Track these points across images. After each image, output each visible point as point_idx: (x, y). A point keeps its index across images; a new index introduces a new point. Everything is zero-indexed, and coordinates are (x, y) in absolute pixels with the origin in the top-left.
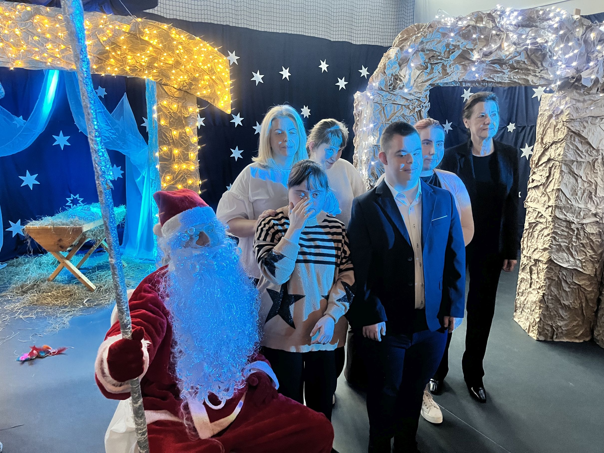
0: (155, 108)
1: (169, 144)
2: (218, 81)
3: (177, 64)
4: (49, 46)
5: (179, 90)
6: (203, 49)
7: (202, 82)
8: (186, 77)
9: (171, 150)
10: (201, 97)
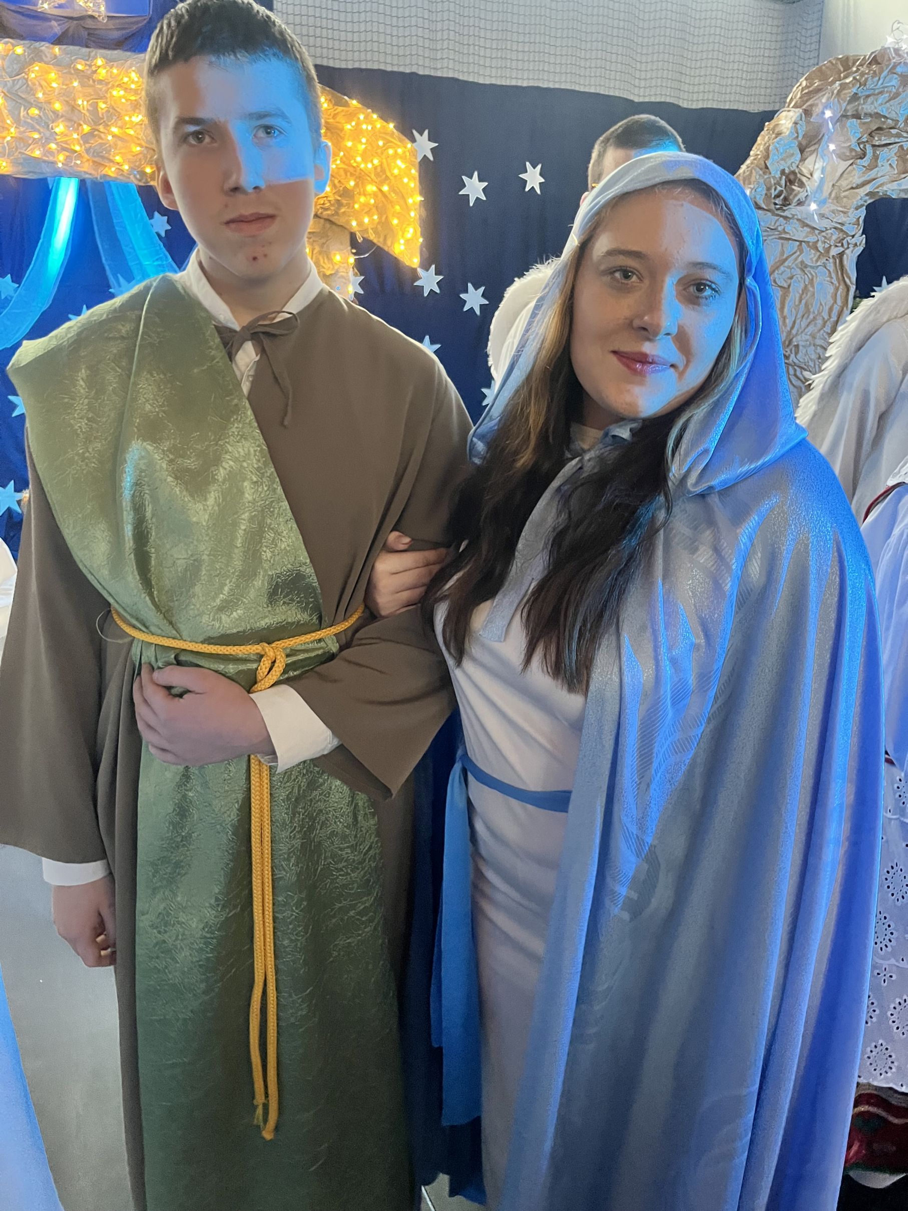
2: (393, 196)
4: (60, 128)
6: (364, 127)
7: (362, 199)
10: (358, 231)
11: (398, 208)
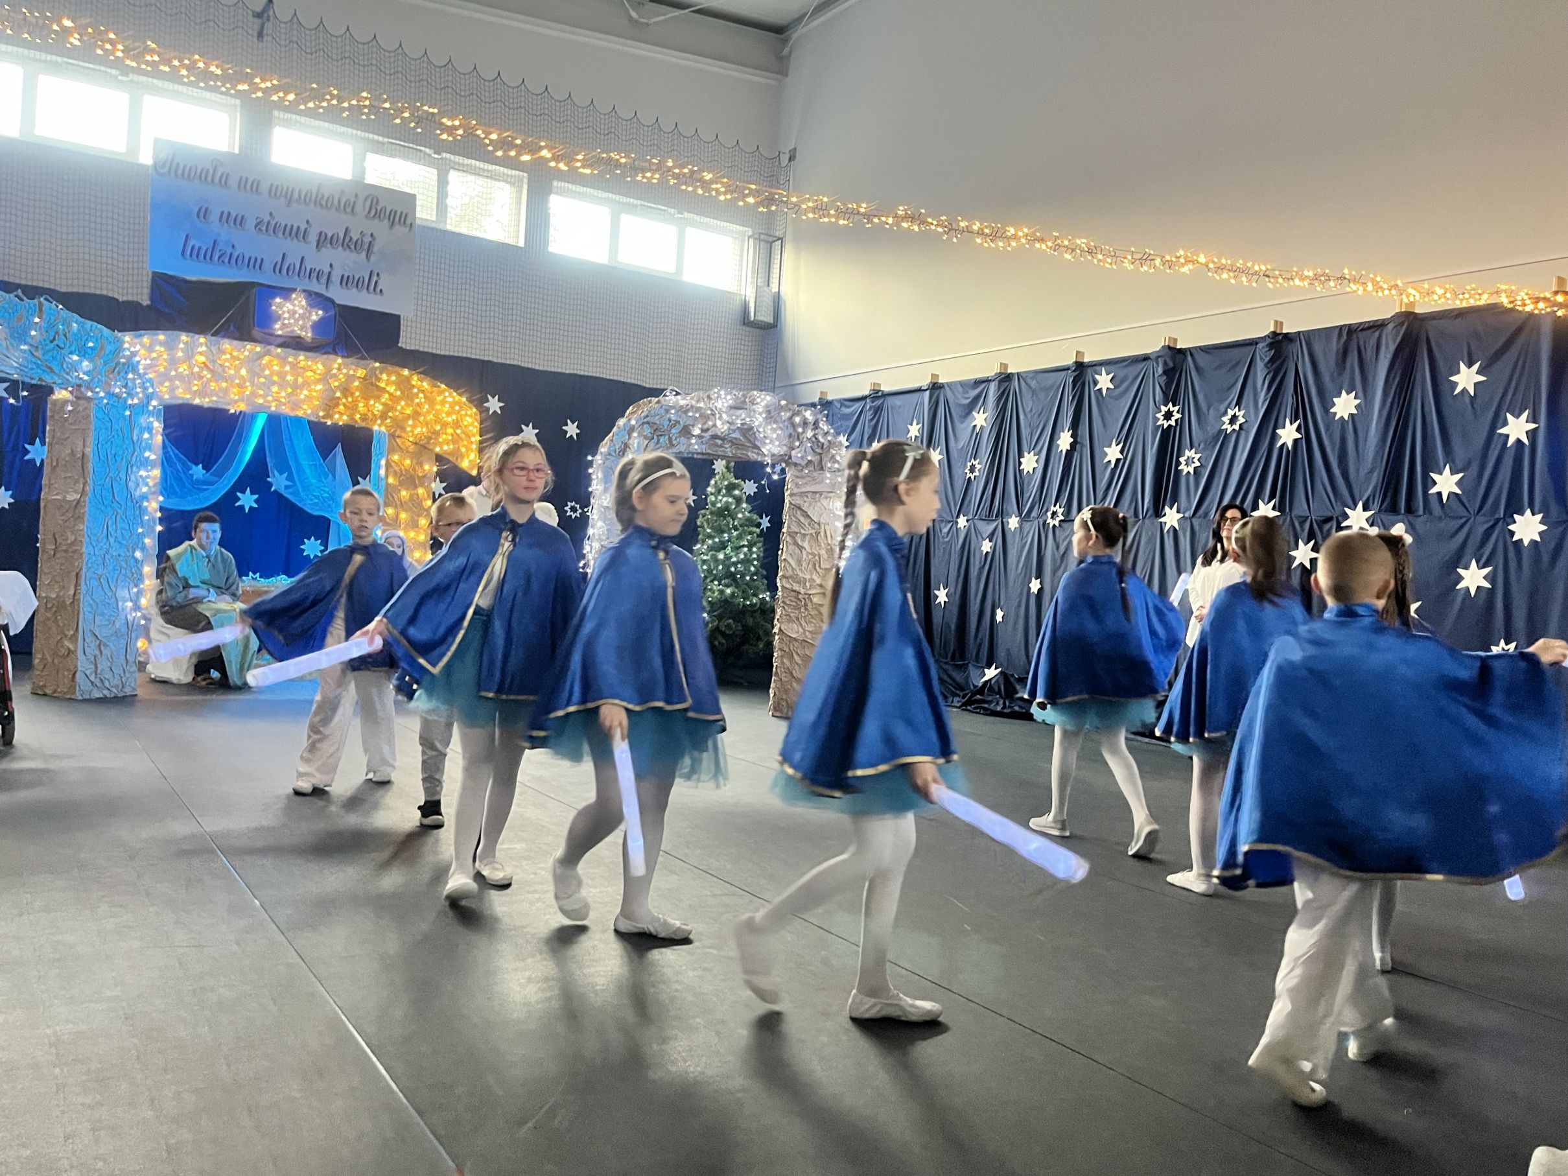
0: (383, 462)
1: (396, 507)
2: (463, 436)
3: (416, 414)
4: (275, 389)
5: (416, 443)
6: (448, 399)
7: (444, 436)
8: (424, 430)
9: (397, 515)
10: (441, 453)
11: (465, 443)
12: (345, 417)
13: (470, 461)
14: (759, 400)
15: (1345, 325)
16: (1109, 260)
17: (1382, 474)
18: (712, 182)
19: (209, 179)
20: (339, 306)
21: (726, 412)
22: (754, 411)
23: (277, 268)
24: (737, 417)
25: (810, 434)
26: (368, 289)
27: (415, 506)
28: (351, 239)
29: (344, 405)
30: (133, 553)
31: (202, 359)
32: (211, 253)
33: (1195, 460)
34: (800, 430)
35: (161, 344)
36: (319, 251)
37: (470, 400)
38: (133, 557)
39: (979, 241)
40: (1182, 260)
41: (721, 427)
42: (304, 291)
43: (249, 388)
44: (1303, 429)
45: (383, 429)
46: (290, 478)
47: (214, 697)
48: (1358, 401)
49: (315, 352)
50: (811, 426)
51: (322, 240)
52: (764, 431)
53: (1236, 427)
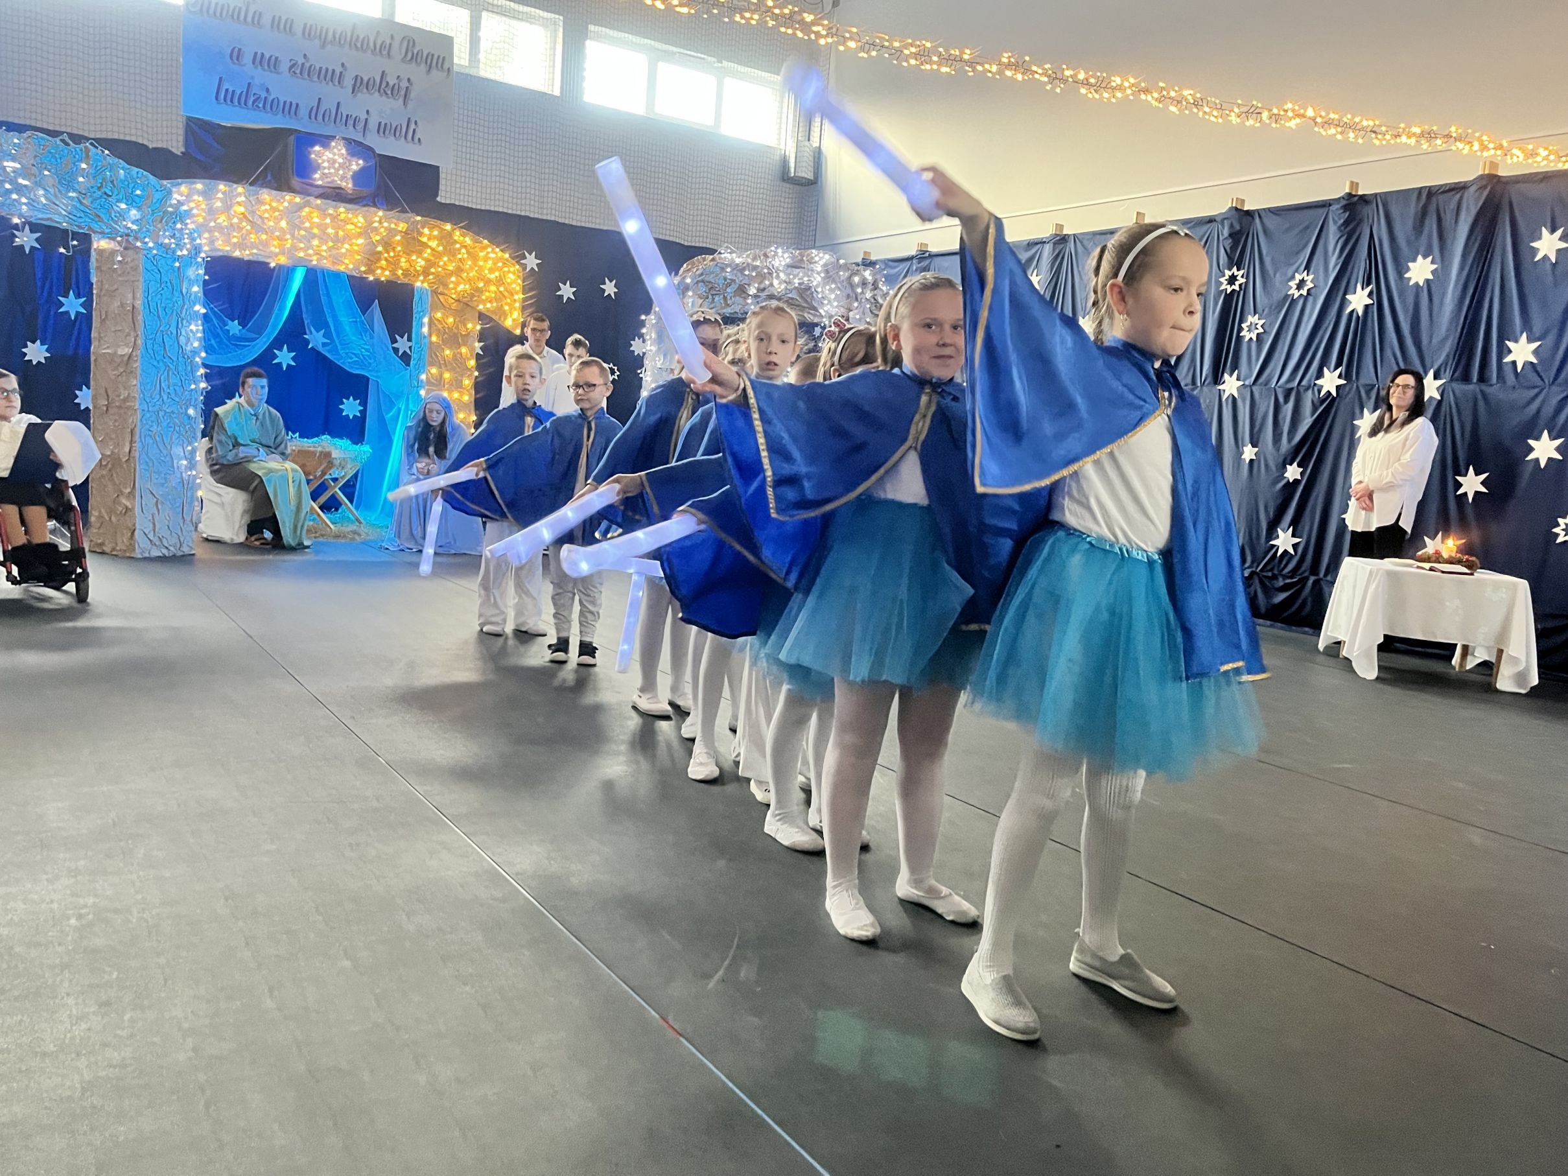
0: (426, 320)
1: (439, 366)
2: (506, 294)
3: (459, 271)
4: (316, 242)
5: (458, 301)
7: (487, 294)
8: (467, 286)
9: (441, 375)
10: (484, 311)
11: (509, 301)
12: (387, 273)
13: (514, 320)
14: (817, 259)
15: (1426, 187)
16: (1215, 113)
17: (1456, 341)
18: (813, 23)
19: (242, 18)
20: (380, 155)
21: (783, 271)
22: (812, 270)
23: (314, 113)
24: (794, 278)
25: (868, 295)
26: (406, 138)
27: (457, 364)
28: (388, 83)
29: (386, 260)
30: (186, 410)
31: (241, 209)
32: (244, 99)
33: (1258, 326)
34: (859, 290)
35: (199, 193)
36: (356, 95)
37: (513, 258)
38: (186, 414)
39: (1083, 91)
40: (1290, 114)
41: (778, 286)
42: (344, 139)
43: (290, 241)
44: (1376, 294)
45: (426, 285)
46: (328, 335)
47: (271, 557)
48: (1435, 266)
49: (355, 204)
50: (870, 287)
51: (358, 84)
52: (822, 292)
53: (1305, 293)
